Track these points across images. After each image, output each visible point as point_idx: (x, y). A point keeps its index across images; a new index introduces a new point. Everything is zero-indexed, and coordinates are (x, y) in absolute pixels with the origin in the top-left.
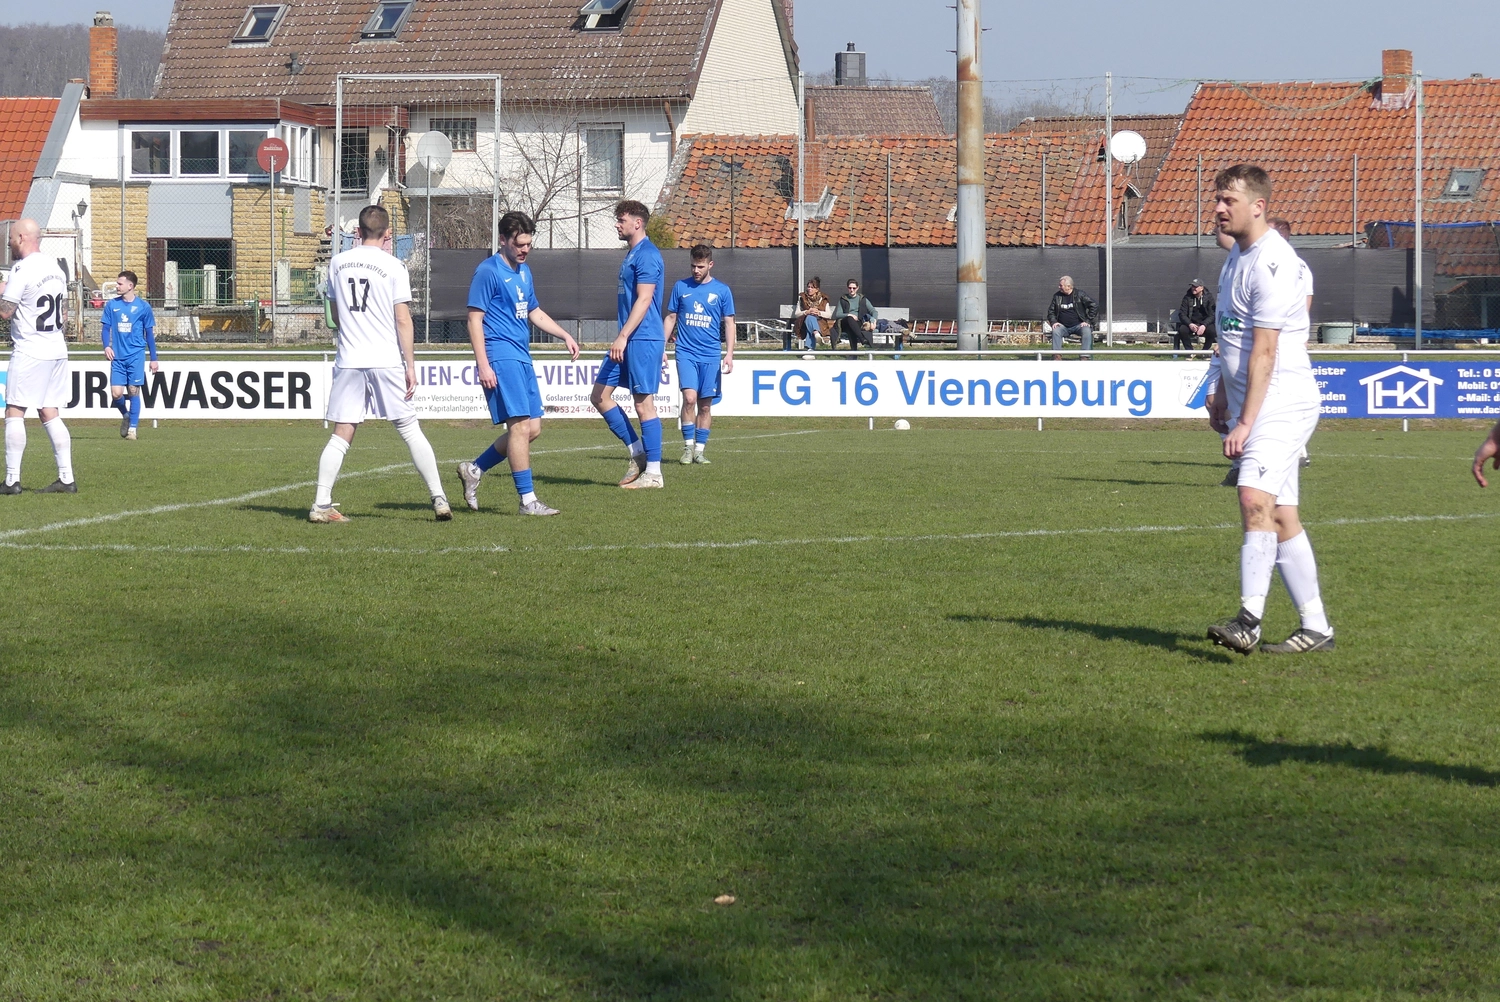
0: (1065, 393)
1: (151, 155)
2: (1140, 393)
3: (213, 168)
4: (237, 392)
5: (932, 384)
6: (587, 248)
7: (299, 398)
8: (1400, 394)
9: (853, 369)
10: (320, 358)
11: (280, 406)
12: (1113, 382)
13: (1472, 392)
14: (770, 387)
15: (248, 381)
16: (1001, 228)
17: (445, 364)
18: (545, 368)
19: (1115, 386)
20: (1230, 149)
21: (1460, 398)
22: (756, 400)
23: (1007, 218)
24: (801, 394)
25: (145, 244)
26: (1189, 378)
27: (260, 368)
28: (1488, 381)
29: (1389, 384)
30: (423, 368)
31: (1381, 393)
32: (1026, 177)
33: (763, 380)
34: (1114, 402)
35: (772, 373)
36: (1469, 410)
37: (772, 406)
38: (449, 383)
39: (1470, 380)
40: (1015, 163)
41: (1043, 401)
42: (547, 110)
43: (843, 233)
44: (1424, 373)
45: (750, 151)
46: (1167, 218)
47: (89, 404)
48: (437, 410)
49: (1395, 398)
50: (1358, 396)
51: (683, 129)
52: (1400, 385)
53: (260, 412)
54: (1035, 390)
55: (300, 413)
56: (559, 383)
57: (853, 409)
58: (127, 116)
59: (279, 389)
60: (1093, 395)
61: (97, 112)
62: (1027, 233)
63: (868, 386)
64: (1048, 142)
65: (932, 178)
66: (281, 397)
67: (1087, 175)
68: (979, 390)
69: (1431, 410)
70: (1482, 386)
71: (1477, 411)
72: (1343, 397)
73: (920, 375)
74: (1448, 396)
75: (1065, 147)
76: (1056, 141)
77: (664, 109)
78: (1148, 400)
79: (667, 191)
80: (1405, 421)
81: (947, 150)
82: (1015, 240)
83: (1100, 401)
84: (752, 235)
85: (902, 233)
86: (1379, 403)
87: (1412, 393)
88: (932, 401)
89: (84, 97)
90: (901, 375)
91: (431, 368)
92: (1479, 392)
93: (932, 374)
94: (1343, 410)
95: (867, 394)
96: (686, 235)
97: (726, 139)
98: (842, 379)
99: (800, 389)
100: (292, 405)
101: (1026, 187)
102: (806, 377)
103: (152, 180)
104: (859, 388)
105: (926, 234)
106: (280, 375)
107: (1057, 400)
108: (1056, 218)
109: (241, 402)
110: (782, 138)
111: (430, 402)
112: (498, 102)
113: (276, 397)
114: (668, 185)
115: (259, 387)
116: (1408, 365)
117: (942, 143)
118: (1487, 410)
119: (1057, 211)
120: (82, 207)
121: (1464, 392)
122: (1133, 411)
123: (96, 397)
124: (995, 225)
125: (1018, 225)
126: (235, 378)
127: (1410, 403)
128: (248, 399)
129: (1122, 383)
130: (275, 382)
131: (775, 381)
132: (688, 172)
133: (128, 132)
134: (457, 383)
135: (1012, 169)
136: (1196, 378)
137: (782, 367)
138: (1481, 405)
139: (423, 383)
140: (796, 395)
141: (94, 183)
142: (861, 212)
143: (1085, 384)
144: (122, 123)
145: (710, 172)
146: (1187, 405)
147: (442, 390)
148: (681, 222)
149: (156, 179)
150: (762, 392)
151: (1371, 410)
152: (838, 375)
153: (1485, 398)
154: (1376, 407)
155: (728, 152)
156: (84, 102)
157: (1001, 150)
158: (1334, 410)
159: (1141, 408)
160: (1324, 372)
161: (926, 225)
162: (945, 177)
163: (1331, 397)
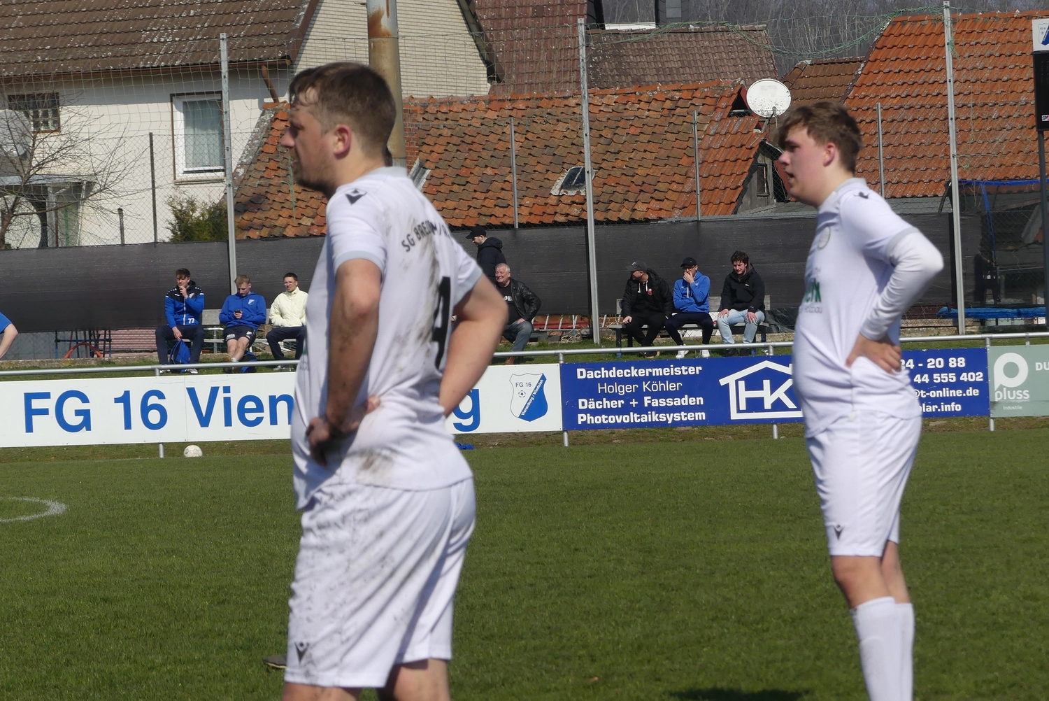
5: (227, 402)
8: (767, 395)
9: (138, 387)
14: (45, 412)
16: (610, 202)
20: (914, 95)
22: (29, 428)
23: (619, 189)
24: (80, 419)
26: (521, 385)
29: (753, 382)
31: (745, 394)
32: (647, 138)
33: (37, 404)
35: (46, 395)
37: (48, 434)
40: (637, 123)
49: (761, 400)
50: (718, 399)
52: (767, 383)
57: (140, 435)
62: (641, 207)
63: (155, 407)
64: (677, 95)
65: (540, 144)
67: (716, 134)
68: (282, 407)
72: (700, 400)
73: (214, 391)
75: (694, 101)
76: (686, 95)
78: (475, 412)
79: (241, 171)
80: (775, 427)
81: (561, 110)
82: (625, 215)
85: (499, 212)
86: (743, 406)
87: (780, 393)
88: (228, 422)
90: (192, 392)
93: (227, 390)
94: (701, 416)
95: (154, 417)
98: (125, 399)
99: (78, 413)
101: (645, 151)
102: (84, 399)
104: (145, 409)
105: (525, 211)
108: (675, 187)
114: (242, 165)
116: (772, 359)
119: (677, 178)
122: (457, 426)
124: (604, 198)
125: (631, 197)
127: (778, 406)
131: (50, 404)
132: (267, 148)
135: (632, 130)
136: (529, 385)
137: (57, 387)
140: (74, 420)
142: (455, 188)
146: (521, 417)
150: (35, 418)
151: (735, 416)
152: (120, 394)
154: (739, 411)
157: (621, 107)
158: (691, 417)
159: (468, 422)
160: (678, 371)
161: (527, 201)
162: (556, 142)
163: (686, 401)
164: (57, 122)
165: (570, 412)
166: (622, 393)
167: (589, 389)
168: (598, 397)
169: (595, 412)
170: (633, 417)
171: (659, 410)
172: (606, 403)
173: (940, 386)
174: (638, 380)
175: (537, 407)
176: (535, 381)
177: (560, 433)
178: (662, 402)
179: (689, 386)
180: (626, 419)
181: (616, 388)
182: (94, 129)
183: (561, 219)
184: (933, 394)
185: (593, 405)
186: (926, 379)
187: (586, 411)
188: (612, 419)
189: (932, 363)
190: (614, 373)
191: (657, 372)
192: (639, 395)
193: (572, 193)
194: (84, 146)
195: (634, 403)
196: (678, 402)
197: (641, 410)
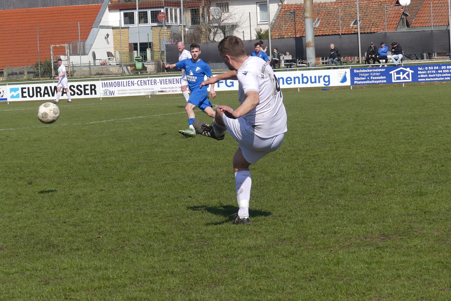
0: (305, 80)
1: (129, 19)
2: (327, 79)
3: (146, 22)
4: (76, 91)
7: (93, 92)
8: (401, 76)
10: (98, 80)
11: (88, 94)
12: (319, 76)
13: (422, 74)
15: (79, 87)
16: (365, 28)
17: (132, 80)
18: (160, 80)
19: (319, 77)
21: (419, 76)
22: (219, 86)
23: (367, 25)
25: (128, 45)
26: (340, 74)
27: (82, 84)
28: (427, 71)
29: (398, 73)
30: (126, 81)
31: (396, 76)
32: (374, 12)
34: (319, 82)
36: (422, 80)
37: (223, 88)
38: (134, 85)
39: (421, 71)
40: (372, 7)
41: (299, 83)
44: (408, 69)
46: (420, 22)
47: (37, 96)
48: (131, 93)
50: (389, 77)
52: (401, 73)
53: (83, 96)
54: (297, 80)
55: (93, 96)
56: (164, 84)
58: (121, 8)
59: (88, 89)
60: (313, 80)
61: (113, 8)
62: (373, 29)
65: (348, 13)
66: (88, 92)
67: (392, 10)
68: (281, 80)
69: (410, 80)
70: (425, 72)
71: (424, 80)
72: (385, 77)
74: (415, 76)
75: (386, 2)
78: (329, 81)
79: (273, 21)
80: (403, 84)
81: (353, 5)
82: (369, 31)
83: (315, 82)
86: (395, 79)
87: (405, 75)
89: (110, 3)
91: (128, 81)
92: (424, 74)
94: (385, 81)
96: (277, 34)
97: (291, 5)
99: (231, 82)
100: (91, 94)
101: (374, 15)
103: (130, 26)
105: (344, 30)
106: (88, 85)
107: (303, 82)
108: (381, 24)
109: (78, 93)
111: (129, 91)
113: (87, 92)
115: (82, 89)
116: (403, 67)
117: (352, 3)
118: (427, 79)
119: (382, 22)
120: (108, 35)
121: (420, 74)
122: (325, 85)
123: (39, 94)
125: (370, 27)
126: (76, 87)
127: (404, 78)
128: (79, 93)
129: (321, 76)
130: (87, 87)
132: (280, 16)
133: (122, 13)
134: (136, 85)
135: (371, 10)
136: (342, 74)
138: (425, 78)
139: (127, 86)
140: (230, 84)
141: (113, 28)
142: (327, 25)
143: (311, 77)
144: (121, 10)
145: (286, 15)
146: (340, 82)
147: (132, 87)
148: (276, 31)
149: (131, 26)
151: (393, 81)
153: (426, 76)
154: (394, 80)
156: (110, 5)
157: (368, 4)
158: (382, 81)
159: (327, 83)
160: (379, 70)
161: (344, 28)
162: (351, 13)
163: (382, 78)
164: (228, 10)
165: (352, 81)
166: (365, 76)
167: (357, 75)
168: (359, 77)
169: (359, 81)
170: (368, 82)
171: (375, 80)
172: (362, 78)
173: (445, 73)
174: (369, 73)
175: (344, 80)
176: (344, 73)
177: (350, 86)
178: (375, 78)
179: (382, 74)
180: (366, 82)
181: (364, 75)
182: (236, 11)
183: (353, 32)
184: (443, 75)
185: (358, 79)
186: (441, 71)
187: (356, 80)
188: (363, 82)
189: (443, 67)
190: (363, 71)
191: (374, 70)
192: (370, 76)
193: (355, 26)
194: (234, 16)
195: (368, 78)
196: (379, 78)
197: (370, 80)
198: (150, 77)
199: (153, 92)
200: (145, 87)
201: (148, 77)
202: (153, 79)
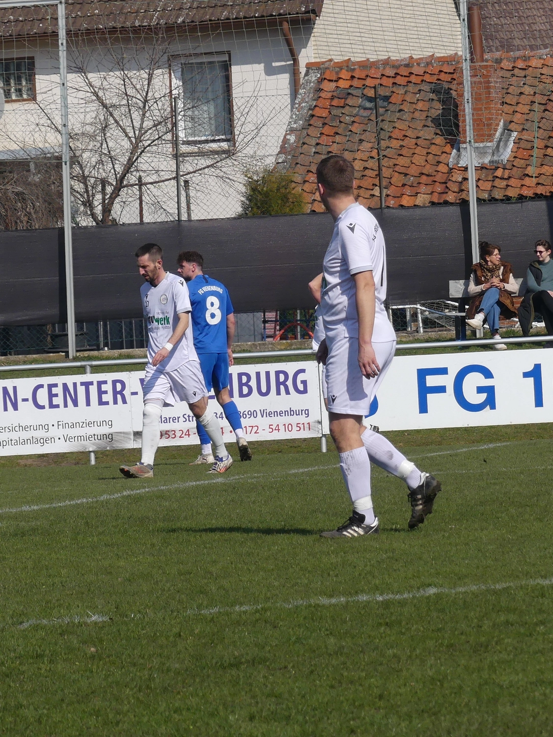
6: (190, 220)
9: (550, 359)
14: (441, 389)
17: (9, 383)
22: (423, 408)
24: (483, 397)
33: (432, 381)
35: (443, 371)
37: (445, 414)
38: (15, 407)
42: (127, 40)
43: (527, 181)
45: (399, 80)
51: (307, 55)
77: (282, 29)
79: (292, 138)
84: (408, 191)
97: (366, 65)
98: (535, 373)
99: (480, 390)
102: (488, 374)
110: (440, 59)
112: (62, 33)
114: (292, 131)
131: (448, 381)
132: (318, 112)
134: (26, 408)
137: (455, 362)
140: (476, 398)
145: (347, 110)
150: (430, 397)
152: (530, 368)
155: (369, 82)
198: (96, 369)
199: (110, 437)
200: (69, 414)
201: (84, 367)
202: (110, 377)
